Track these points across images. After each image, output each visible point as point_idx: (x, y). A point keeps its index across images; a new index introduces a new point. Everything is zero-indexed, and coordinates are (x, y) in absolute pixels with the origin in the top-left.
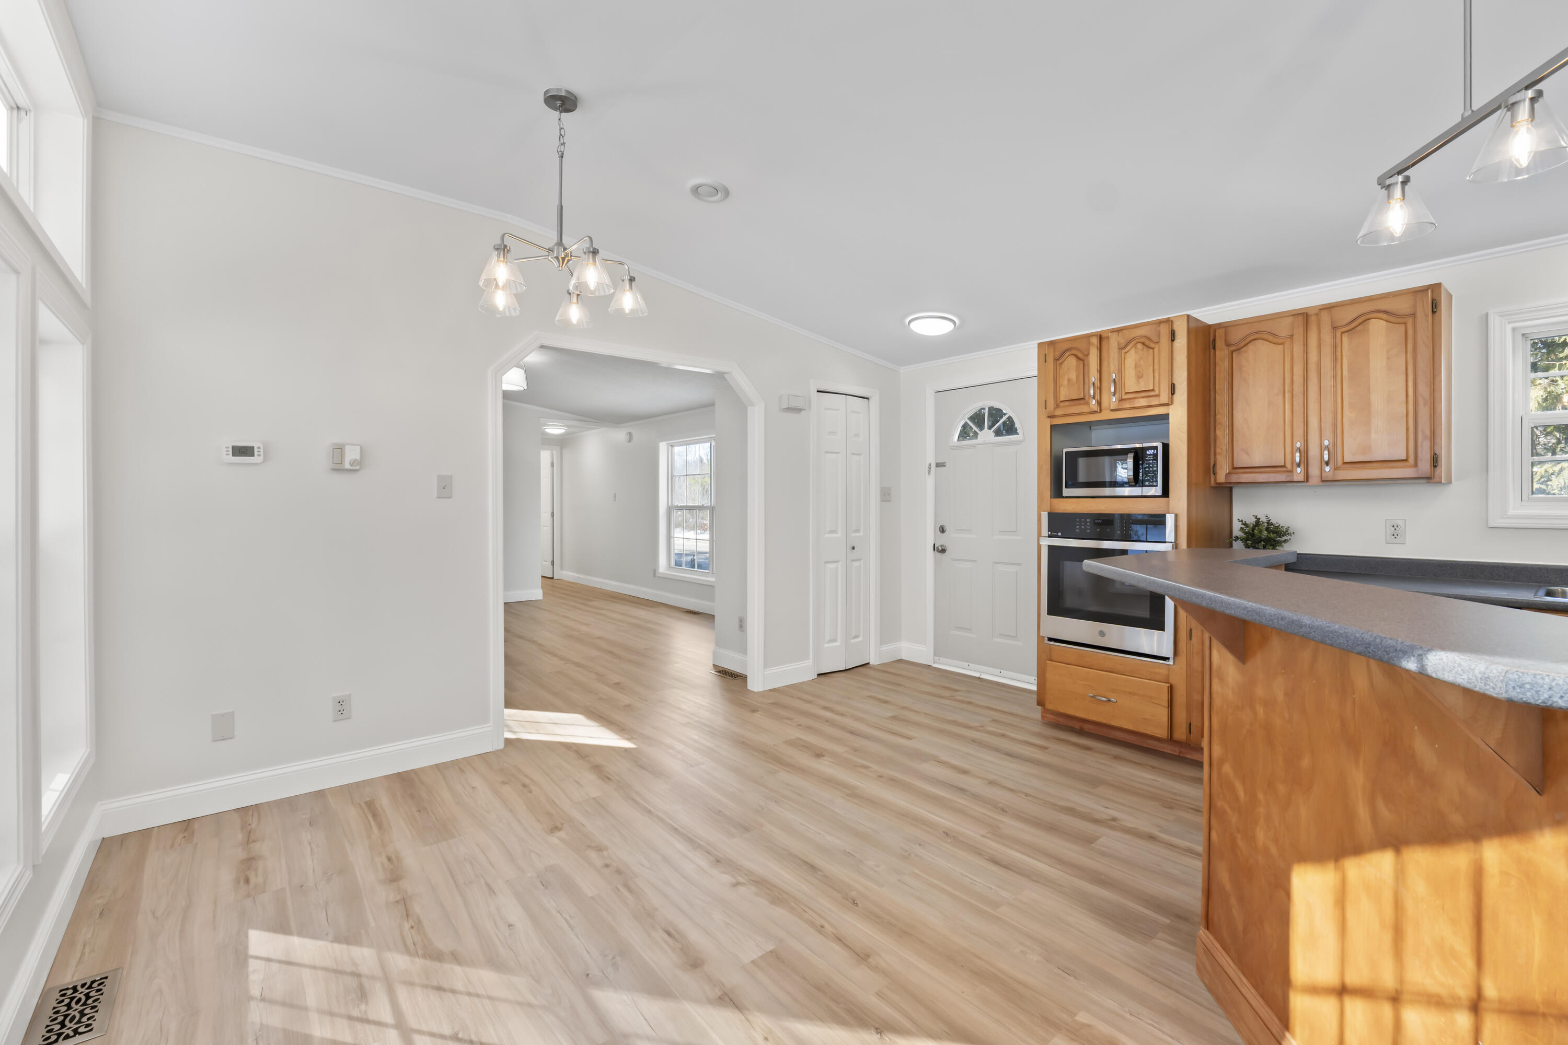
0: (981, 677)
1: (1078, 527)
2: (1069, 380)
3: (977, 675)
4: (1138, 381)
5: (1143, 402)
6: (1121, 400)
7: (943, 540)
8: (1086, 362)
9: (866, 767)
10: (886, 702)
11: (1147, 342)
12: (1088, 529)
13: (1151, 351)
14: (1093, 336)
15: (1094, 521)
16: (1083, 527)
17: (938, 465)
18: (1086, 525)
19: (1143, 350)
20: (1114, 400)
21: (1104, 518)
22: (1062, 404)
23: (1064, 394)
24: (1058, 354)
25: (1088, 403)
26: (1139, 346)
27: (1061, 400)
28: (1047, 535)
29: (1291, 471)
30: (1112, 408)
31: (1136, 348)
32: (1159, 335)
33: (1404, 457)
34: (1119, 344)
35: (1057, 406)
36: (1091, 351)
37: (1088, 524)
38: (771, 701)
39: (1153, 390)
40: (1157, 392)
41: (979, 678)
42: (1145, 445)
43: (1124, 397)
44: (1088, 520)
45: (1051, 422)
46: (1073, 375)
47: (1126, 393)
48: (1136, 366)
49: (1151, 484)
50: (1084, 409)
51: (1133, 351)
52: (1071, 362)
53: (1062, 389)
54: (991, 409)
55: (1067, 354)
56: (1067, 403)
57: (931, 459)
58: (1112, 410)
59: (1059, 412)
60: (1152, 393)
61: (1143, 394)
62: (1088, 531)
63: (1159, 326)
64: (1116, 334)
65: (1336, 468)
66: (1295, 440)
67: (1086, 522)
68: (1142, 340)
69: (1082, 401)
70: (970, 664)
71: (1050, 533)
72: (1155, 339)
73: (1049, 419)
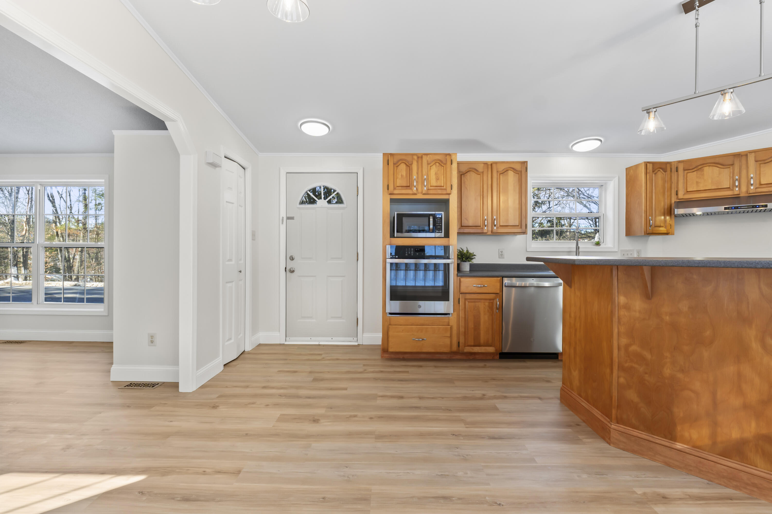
0: (320, 344)
1: (407, 253)
2: (402, 175)
3: (317, 343)
4: (436, 181)
5: (440, 192)
6: (428, 189)
7: (291, 265)
8: (411, 168)
9: (355, 416)
10: (295, 372)
11: (440, 163)
12: (412, 254)
13: (443, 167)
14: (414, 155)
15: (415, 249)
16: (409, 253)
17: (288, 218)
18: (411, 252)
19: (439, 166)
20: (425, 189)
21: (421, 248)
22: (397, 188)
23: (399, 182)
24: (395, 161)
25: (411, 189)
26: (437, 164)
27: (397, 186)
28: (390, 258)
29: (483, 228)
30: (424, 192)
31: (436, 165)
32: (446, 161)
33: (518, 225)
34: (427, 161)
35: (395, 189)
36: (414, 163)
37: (412, 251)
38: (217, 396)
39: (443, 186)
40: (445, 187)
41: (319, 345)
42: (436, 213)
43: (430, 188)
44: (412, 249)
45: (390, 197)
46: (404, 174)
47: (431, 186)
48: (436, 174)
49: (439, 231)
50: (410, 192)
51: (434, 166)
52: (403, 167)
53: (398, 180)
54: (325, 188)
55: (400, 162)
56: (400, 188)
57: (283, 214)
58: (424, 194)
59: (396, 192)
60: (442, 188)
61: (438, 188)
62: (412, 255)
63: (446, 156)
64: (426, 156)
65: (497, 228)
66: (484, 216)
67: (411, 250)
68: (438, 162)
69: (408, 188)
70: (312, 338)
71: (391, 256)
72: (444, 162)
73: (389, 195)
